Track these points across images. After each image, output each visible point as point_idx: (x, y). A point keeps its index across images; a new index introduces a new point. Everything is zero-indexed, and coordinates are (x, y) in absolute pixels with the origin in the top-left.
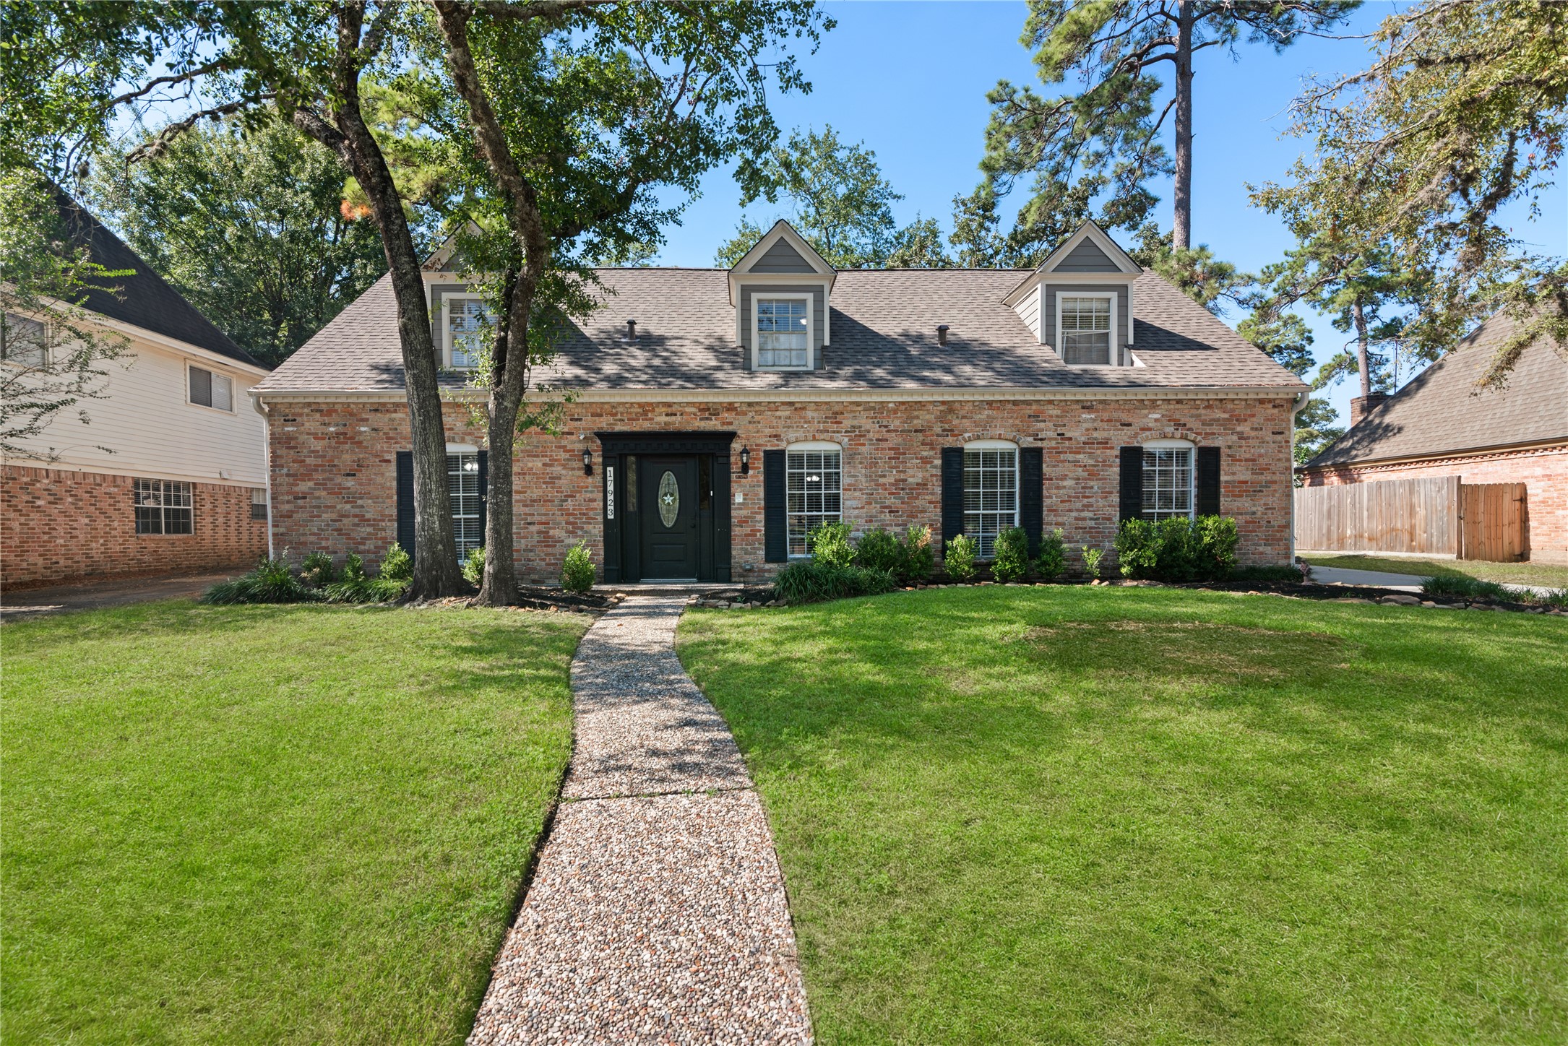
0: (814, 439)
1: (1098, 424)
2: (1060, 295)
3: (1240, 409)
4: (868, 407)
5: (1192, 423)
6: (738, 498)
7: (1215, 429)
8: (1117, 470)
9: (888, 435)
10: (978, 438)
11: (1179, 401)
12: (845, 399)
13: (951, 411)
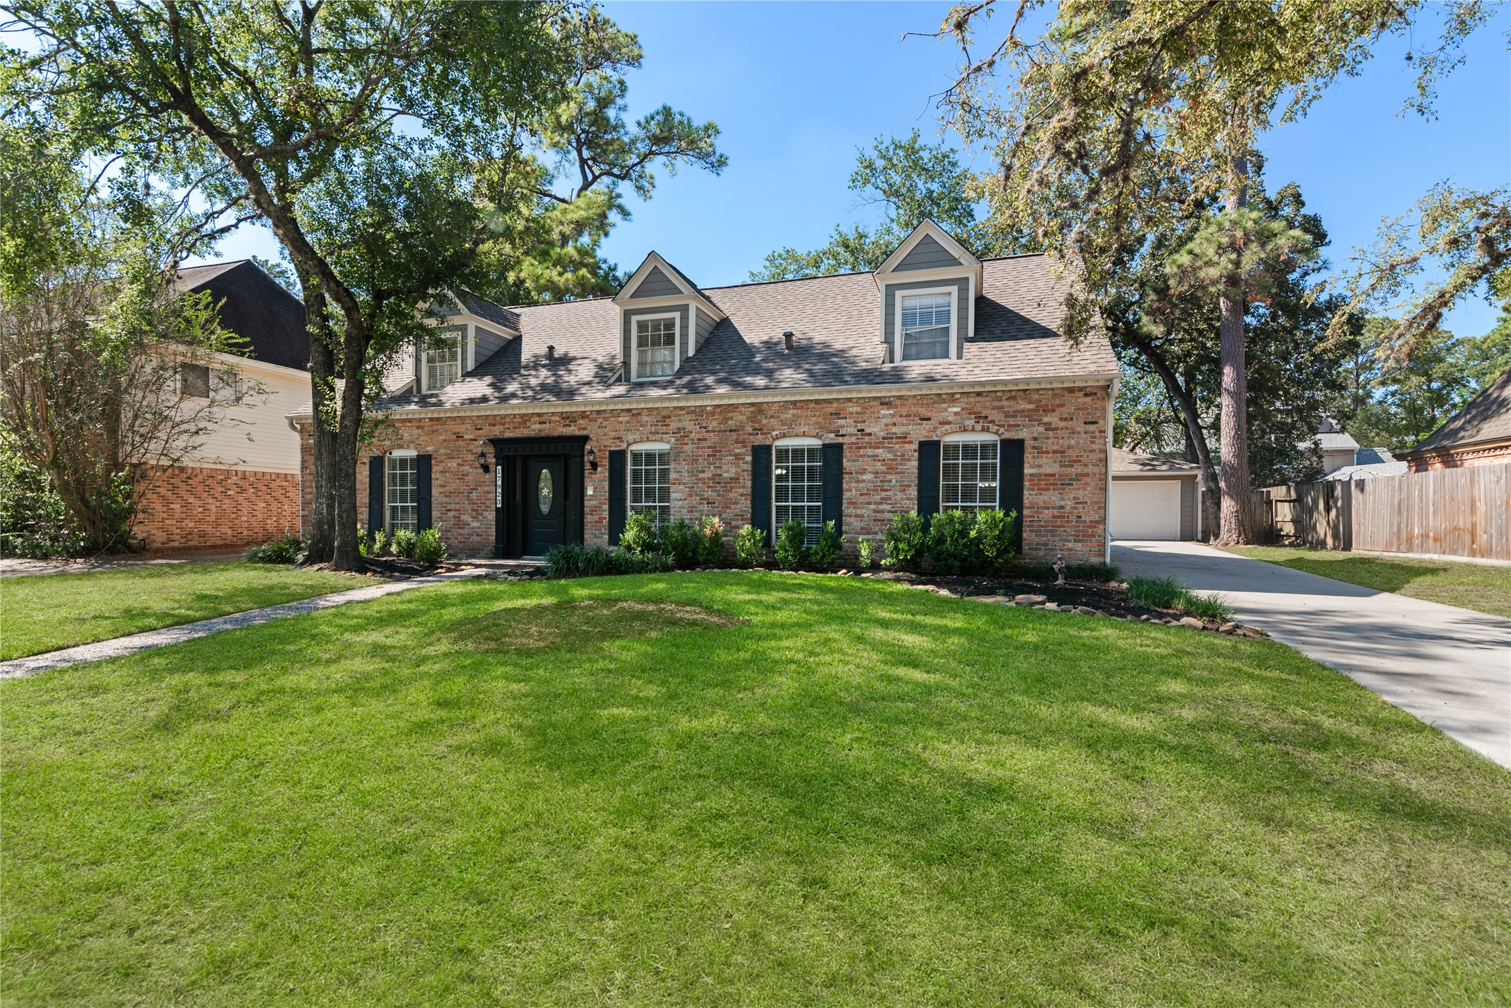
0: (648, 440)
1: (897, 419)
2: (899, 294)
3: (1047, 399)
4: (690, 411)
5: (995, 415)
6: (590, 492)
7: (1019, 421)
8: (915, 463)
9: (707, 435)
10: (784, 436)
11: (979, 394)
12: (666, 404)
13: (760, 411)
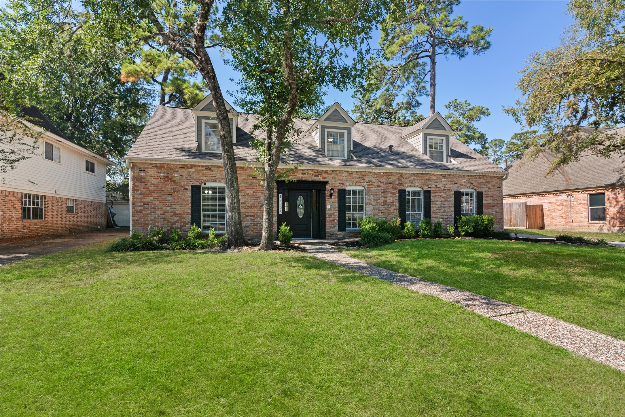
0: (355, 185)
1: (447, 183)
2: (428, 137)
3: (488, 179)
4: (374, 174)
5: (475, 183)
6: (328, 207)
7: (481, 185)
8: (453, 199)
9: (381, 184)
10: (410, 186)
11: (471, 176)
12: (367, 170)
13: (402, 176)
